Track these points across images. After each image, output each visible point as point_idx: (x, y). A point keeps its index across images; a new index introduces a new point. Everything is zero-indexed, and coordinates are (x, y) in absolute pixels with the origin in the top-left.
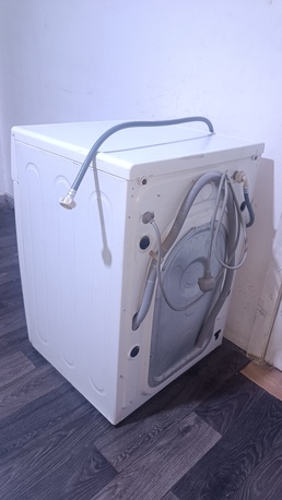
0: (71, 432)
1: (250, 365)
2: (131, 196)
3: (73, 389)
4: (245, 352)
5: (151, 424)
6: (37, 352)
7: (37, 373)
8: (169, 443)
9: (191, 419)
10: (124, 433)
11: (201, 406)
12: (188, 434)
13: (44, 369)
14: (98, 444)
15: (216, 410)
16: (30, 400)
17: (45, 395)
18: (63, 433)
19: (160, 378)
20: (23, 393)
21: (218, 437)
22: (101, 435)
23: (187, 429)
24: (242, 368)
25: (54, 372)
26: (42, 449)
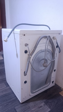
0: (10, 103)
1: (62, 92)
2: (21, 39)
3: (14, 93)
4: (61, 88)
5: (31, 104)
6: (7, 83)
7: (6, 88)
8: (35, 110)
9: (42, 104)
10: (23, 106)
11: (46, 101)
12: (41, 108)
13: (8, 88)
14: (16, 108)
15: (50, 103)
16: (2, 94)
17: (6, 94)
18: (8, 104)
19: (34, 91)
20: (1, 93)
21: (49, 110)
22: (17, 105)
23: (41, 107)
24: (60, 92)
25: (10, 88)
26: (1, 107)
